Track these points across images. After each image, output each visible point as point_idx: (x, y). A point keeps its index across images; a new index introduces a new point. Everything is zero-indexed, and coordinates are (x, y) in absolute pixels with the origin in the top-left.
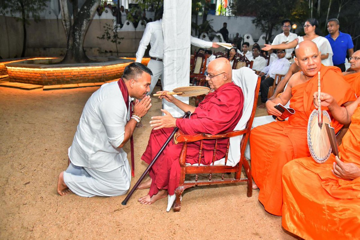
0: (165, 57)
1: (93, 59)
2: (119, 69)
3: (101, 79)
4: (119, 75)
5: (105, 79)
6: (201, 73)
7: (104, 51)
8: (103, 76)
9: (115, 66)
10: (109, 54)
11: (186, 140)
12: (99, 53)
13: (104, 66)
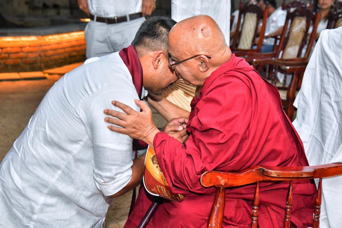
0: (176, 8)
1: (16, 21)
2: (74, 43)
3: (35, 65)
4: (74, 56)
5: (43, 65)
6: (255, 47)
7: (41, 5)
8: (39, 59)
9: (66, 37)
10: (52, 12)
11: (222, 182)
12: (30, 8)
13: (42, 36)
